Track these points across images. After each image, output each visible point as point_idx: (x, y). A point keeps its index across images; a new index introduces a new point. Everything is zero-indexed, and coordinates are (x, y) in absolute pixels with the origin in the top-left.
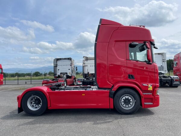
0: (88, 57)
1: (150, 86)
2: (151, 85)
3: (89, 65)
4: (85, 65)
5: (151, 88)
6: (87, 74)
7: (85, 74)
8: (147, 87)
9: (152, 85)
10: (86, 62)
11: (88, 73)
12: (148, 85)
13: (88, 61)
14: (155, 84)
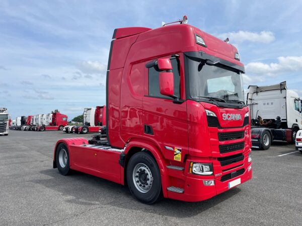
0: (258, 86)
1: (178, 152)
2: (178, 150)
3: (260, 103)
4: (253, 102)
5: (178, 157)
6: (256, 120)
7: (253, 120)
8: (172, 153)
9: (181, 149)
10: (255, 97)
11: (259, 117)
12: (174, 148)
13: (259, 94)
14: (187, 149)
